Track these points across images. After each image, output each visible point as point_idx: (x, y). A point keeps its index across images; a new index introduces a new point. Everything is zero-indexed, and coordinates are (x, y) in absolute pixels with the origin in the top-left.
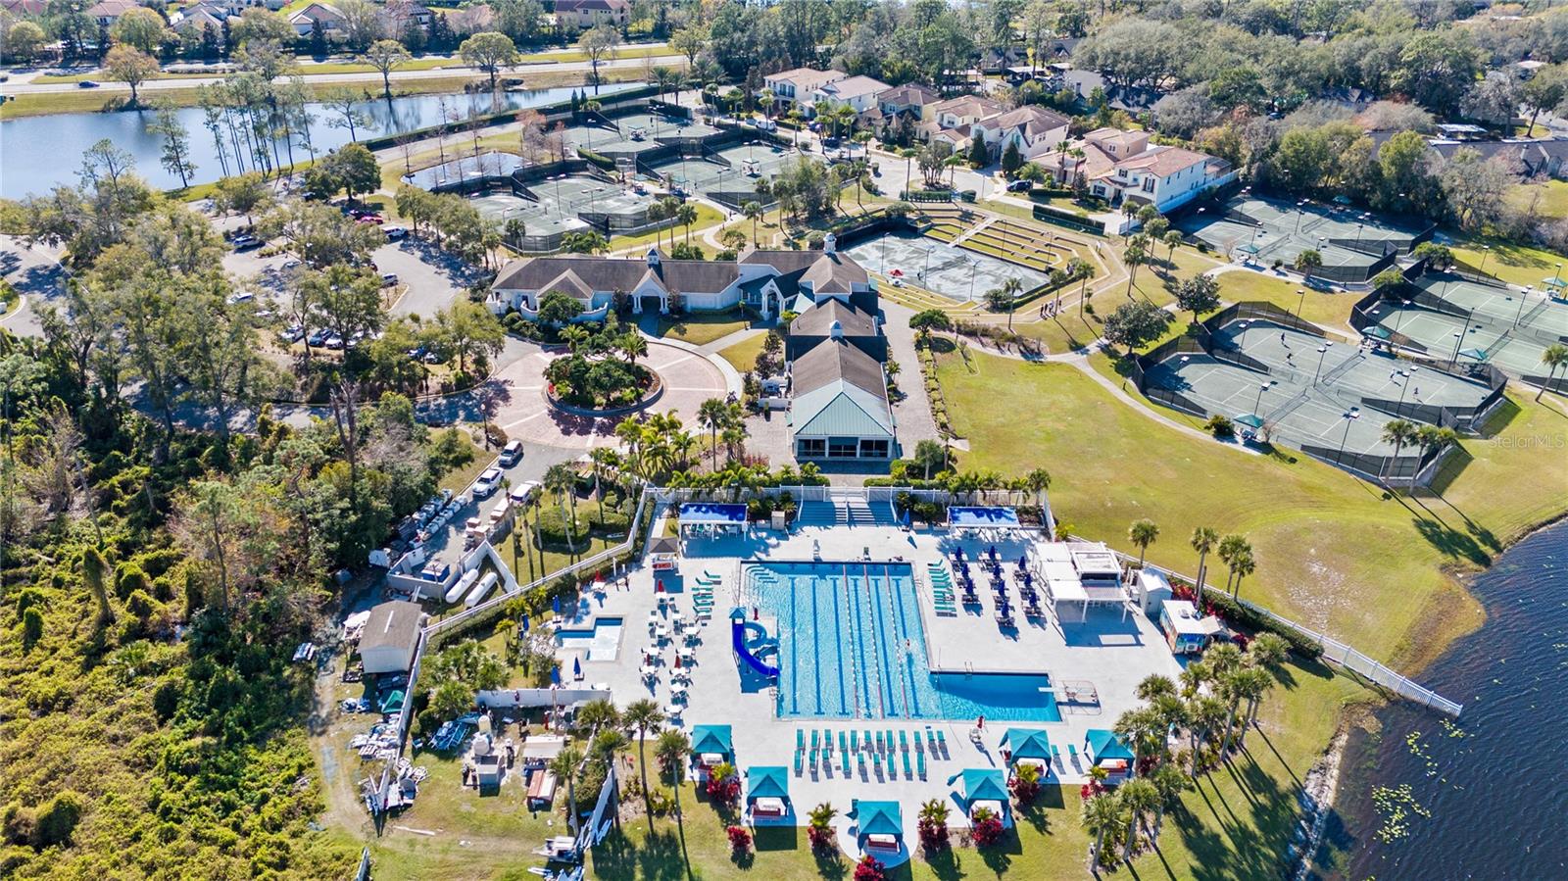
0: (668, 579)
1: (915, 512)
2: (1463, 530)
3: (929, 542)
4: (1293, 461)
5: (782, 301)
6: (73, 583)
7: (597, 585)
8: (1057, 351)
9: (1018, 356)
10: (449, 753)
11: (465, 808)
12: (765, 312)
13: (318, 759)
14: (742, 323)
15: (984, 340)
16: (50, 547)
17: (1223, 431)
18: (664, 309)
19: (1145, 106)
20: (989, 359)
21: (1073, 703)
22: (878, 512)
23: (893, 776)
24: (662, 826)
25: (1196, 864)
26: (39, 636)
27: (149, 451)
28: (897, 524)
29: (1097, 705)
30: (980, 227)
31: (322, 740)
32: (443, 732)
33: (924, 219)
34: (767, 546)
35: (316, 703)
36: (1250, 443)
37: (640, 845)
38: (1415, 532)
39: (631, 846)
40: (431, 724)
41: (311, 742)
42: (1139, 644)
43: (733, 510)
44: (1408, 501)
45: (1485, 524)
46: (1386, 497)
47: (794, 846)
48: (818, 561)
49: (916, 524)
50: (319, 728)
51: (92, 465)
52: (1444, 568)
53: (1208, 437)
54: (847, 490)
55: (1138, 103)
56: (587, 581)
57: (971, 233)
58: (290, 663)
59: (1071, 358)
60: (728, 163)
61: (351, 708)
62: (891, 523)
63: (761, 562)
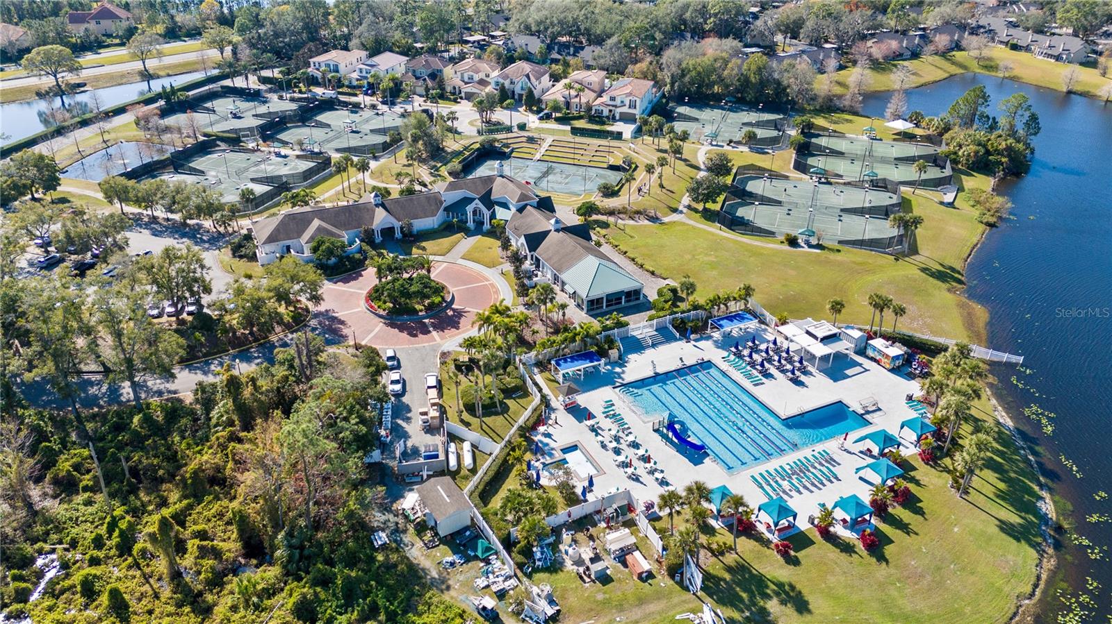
2: (941, 268)
4: (839, 251)
7: (542, 429)
8: (666, 215)
9: (647, 222)
10: (554, 567)
11: (600, 597)
12: (471, 224)
14: (459, 235)
15: (621, 216)
16: (54, 537)
17: (793, 242)
18: (398, 235)
21: (868, 412)
22: (664, 335)
23: (824, 485)
24: (730, 559)
25: (996, 475)
28: (680, 339)
30: (545, 146)
31: (452, 593)
32: (538, 555)
33: (507, 146)
34: (618, 374)
35: (423, 570)
36: (810, 246)
37: (727, 576)
38: (922, 274)
40: (527, 552)
41: (446, 597)
42: (866, 370)
43: (589, 356)
44: (907, 259)
46: (897, 260)
47: (812, 543)
48: (657, 374)
50: (442, 584)
52: (949, 290)
53: (786, 247)
54: (640, 325)
56: (534, 428)
57: (543, 150)
59: (675, 217)
60: (328, 126)
61: (452, 564)
62: (676, 340)
63: (623, 385)
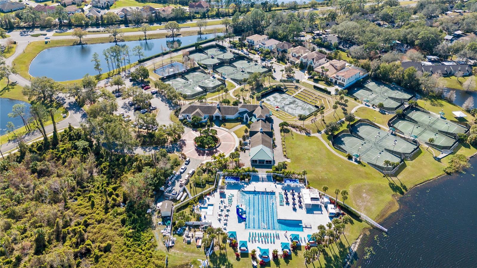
0: (223, 195)
1: (277, 179)
2: (399, 185)
3: (279, 186)
4: (365, 166)
5: (249, 119)
6: (98, 192)
7: (208, 196)
8: (314, 133)
9: (304, 134)
10: (180, 235)
11: (184, 247)
12: (245, 120)
13: (155, 235)
14: (239, 123)
15: (297, 129)
16: (91, 183)
17: (350, 158)
18: (221, 119)
19: (348, 48)
20: (297, 135)
21: (306, 227)
22: (269, 179)
23: (268, 243)
24: (223, 252)
26: (94, 205)
27: (107, 158)
28: (273, 182)
29: (311, 228)
30: (300, 91)
31: (155, 231)
32: (179, 230)
33: (286, 88)
34: (244, 187)
35: (153, 223)
36: (356, 161)
37: (218, 256)
38: (388, 186)
39: (217, 256)
40: (176, 229)
41: (153, 231)
42: (322, 214)
43: (236, 178)
44: (389, 178)
45: (405, 184)
46: (384, 176)
47: (248, 257)
48: (255, 191)
49: (277, 182)
50: (154, 228)
51: (96, 162)
52: (393, 195)
53: (346, 159)
54: (262, 173)
55: (346, 47)
56: (206, 195)
57: (297, 93)
58: (147, 213)
59: (317, 135)
60: (236, 67)
61: (160, 224)
62: (271, 181)
63: (243, 191)
